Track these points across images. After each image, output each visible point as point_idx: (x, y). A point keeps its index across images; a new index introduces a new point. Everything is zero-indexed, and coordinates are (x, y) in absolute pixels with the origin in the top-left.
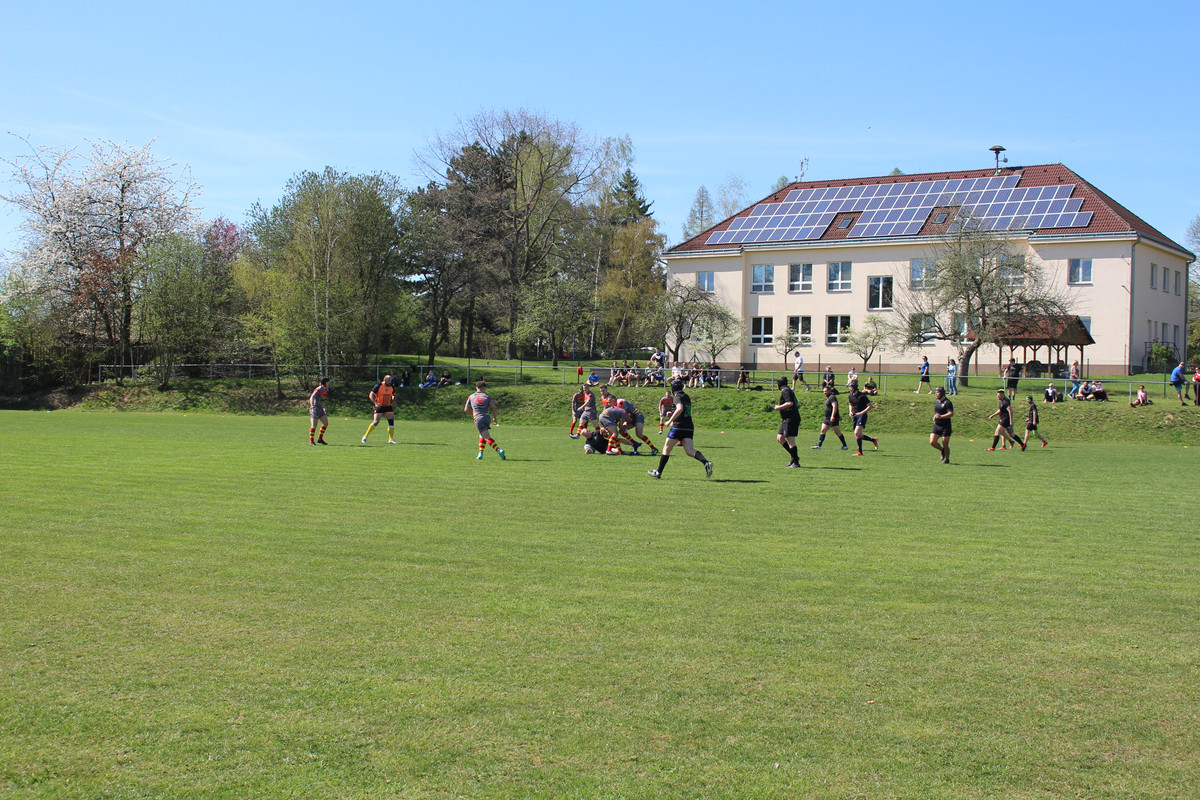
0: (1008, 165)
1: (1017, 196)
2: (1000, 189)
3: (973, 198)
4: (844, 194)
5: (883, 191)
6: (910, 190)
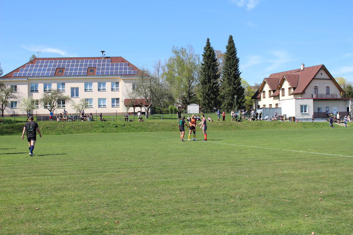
1: (112, 65)
2: (106, 63)
3: (99, 65)
4: (56, 62)
5: (69, 62)
6: (78, 62)
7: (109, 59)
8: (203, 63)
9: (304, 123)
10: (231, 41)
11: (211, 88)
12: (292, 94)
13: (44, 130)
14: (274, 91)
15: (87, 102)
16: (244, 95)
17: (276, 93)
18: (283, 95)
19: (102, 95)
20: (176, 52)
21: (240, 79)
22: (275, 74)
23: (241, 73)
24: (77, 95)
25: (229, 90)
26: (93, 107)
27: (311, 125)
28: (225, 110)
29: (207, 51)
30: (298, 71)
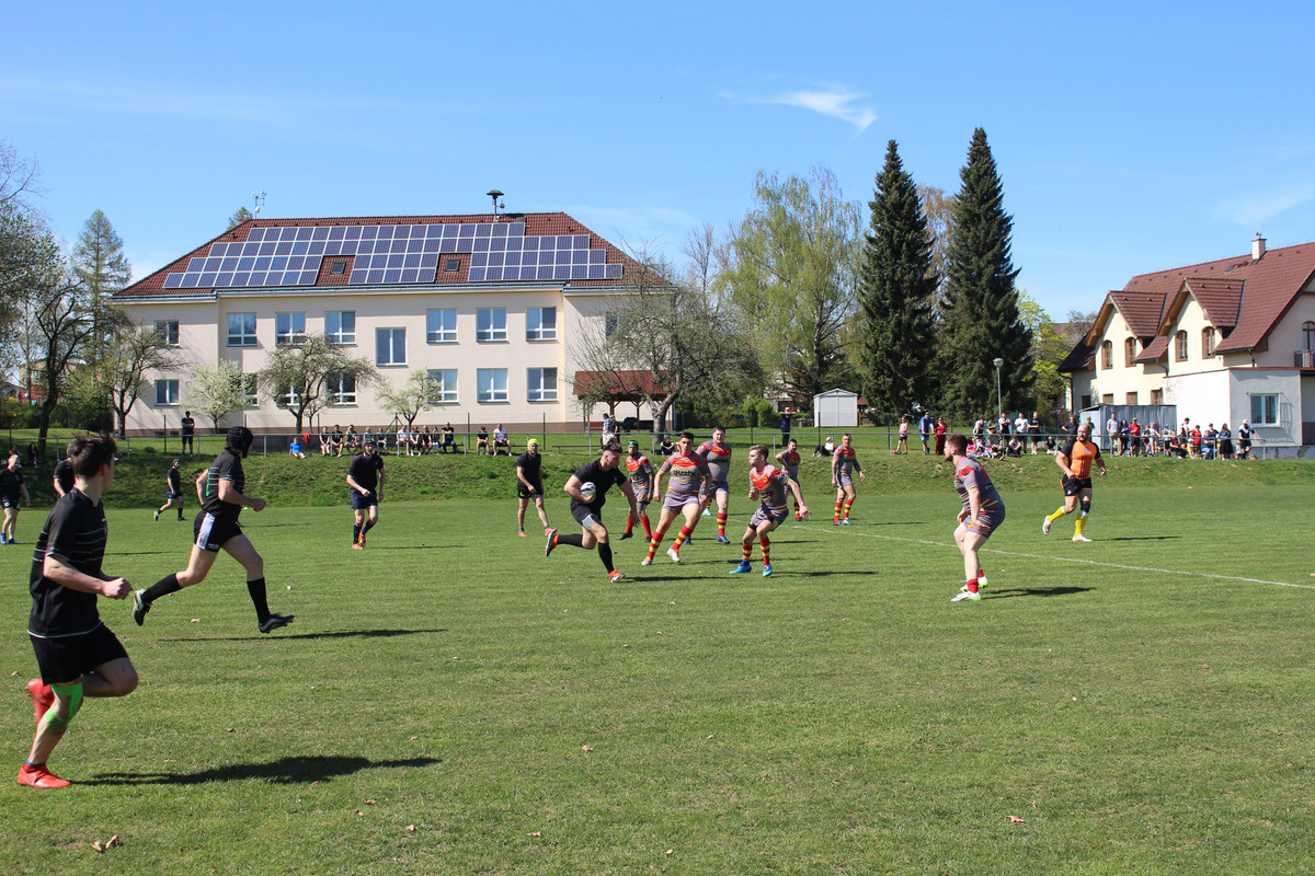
0: (506, 211)
1: (531, 244)
2: (507, 237)
3: (482, 245)
4: (321, 235)
5: (370, 234)
6: (402, 233)
7: (518, 222)
8: (873, 234)
9: (1268, 468)
10: (980, 150)
11: (902, 330)
12: (1218, 353)
13: (271, 489)
14: (1146, 342)
15: (436, 385)
16: (1029, 358)
17: (1155, 350)
18: (1182, 357)
19: (491, 356)
20: (771, 195)
21: (1016, 296)
22: (1150, 277)
23: (1017, 272)
24: (400, 357)
25: (975, 338)
26: (457, 404)
27: (1295, 473)
28: (959, 414)
29: (887, 189)
30: (1240, 265)
